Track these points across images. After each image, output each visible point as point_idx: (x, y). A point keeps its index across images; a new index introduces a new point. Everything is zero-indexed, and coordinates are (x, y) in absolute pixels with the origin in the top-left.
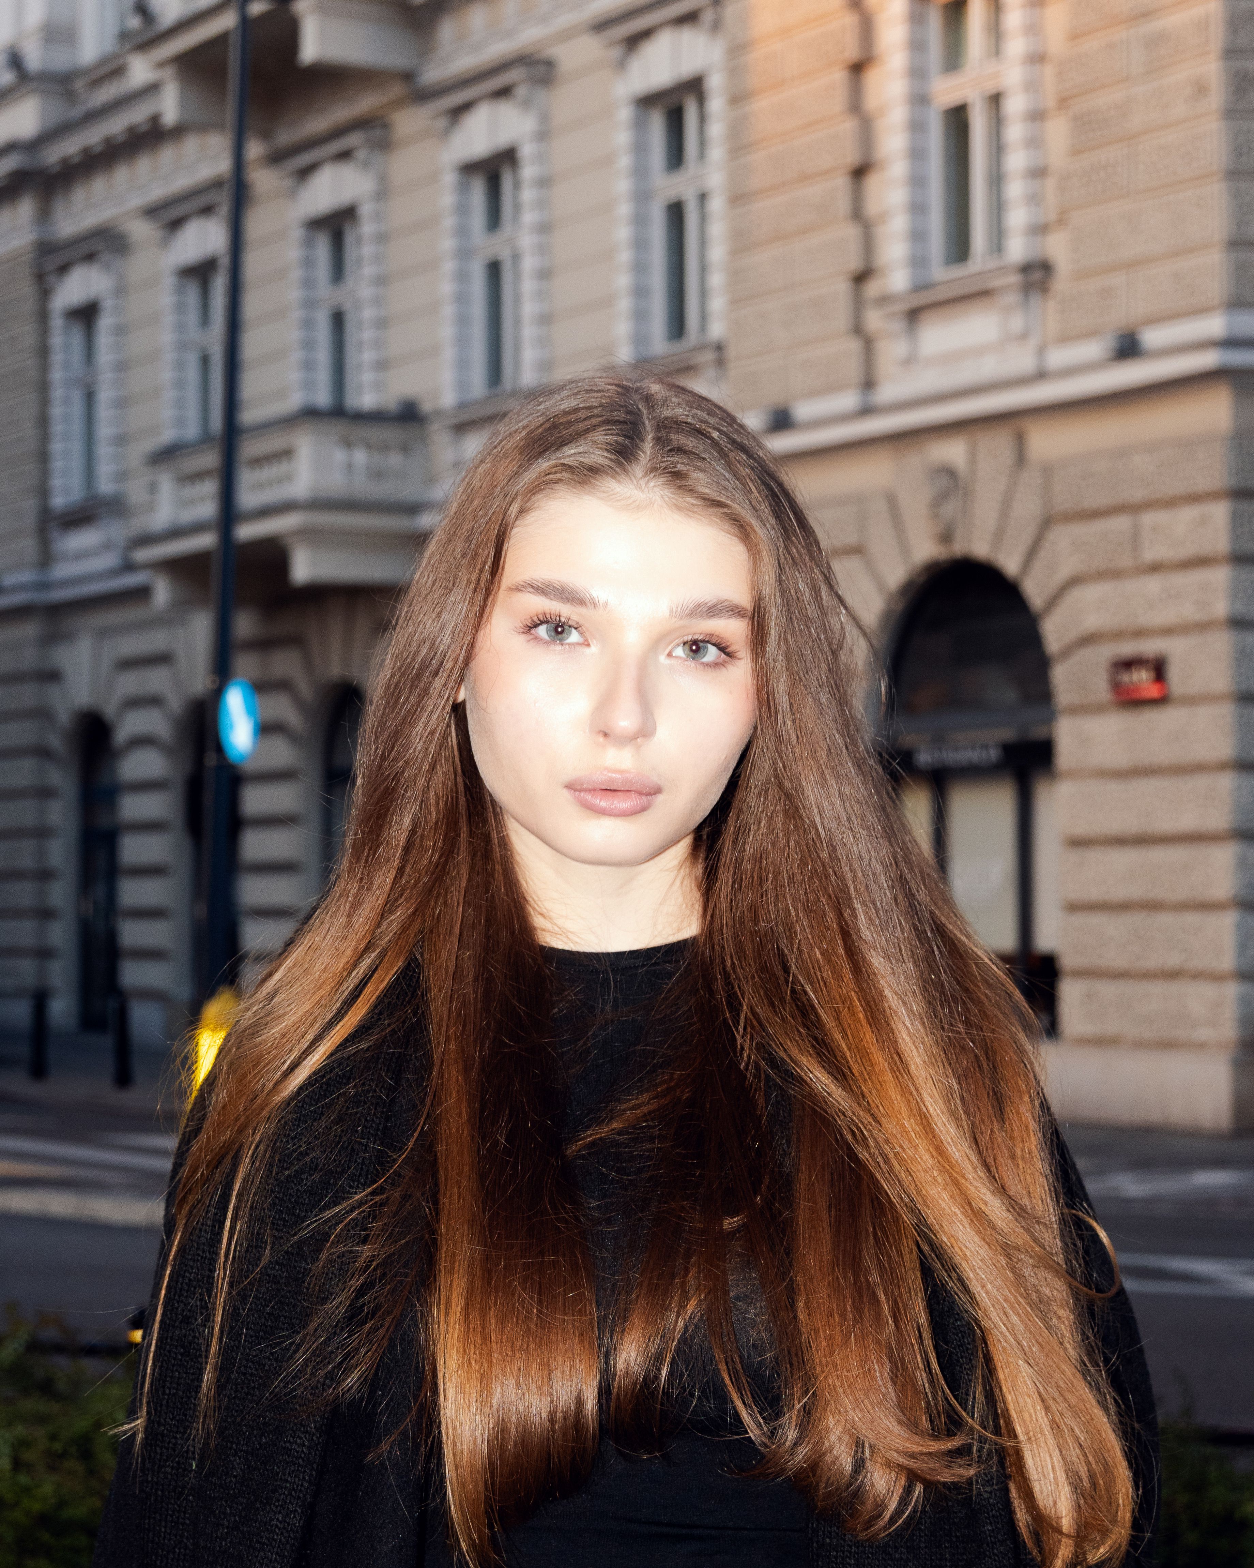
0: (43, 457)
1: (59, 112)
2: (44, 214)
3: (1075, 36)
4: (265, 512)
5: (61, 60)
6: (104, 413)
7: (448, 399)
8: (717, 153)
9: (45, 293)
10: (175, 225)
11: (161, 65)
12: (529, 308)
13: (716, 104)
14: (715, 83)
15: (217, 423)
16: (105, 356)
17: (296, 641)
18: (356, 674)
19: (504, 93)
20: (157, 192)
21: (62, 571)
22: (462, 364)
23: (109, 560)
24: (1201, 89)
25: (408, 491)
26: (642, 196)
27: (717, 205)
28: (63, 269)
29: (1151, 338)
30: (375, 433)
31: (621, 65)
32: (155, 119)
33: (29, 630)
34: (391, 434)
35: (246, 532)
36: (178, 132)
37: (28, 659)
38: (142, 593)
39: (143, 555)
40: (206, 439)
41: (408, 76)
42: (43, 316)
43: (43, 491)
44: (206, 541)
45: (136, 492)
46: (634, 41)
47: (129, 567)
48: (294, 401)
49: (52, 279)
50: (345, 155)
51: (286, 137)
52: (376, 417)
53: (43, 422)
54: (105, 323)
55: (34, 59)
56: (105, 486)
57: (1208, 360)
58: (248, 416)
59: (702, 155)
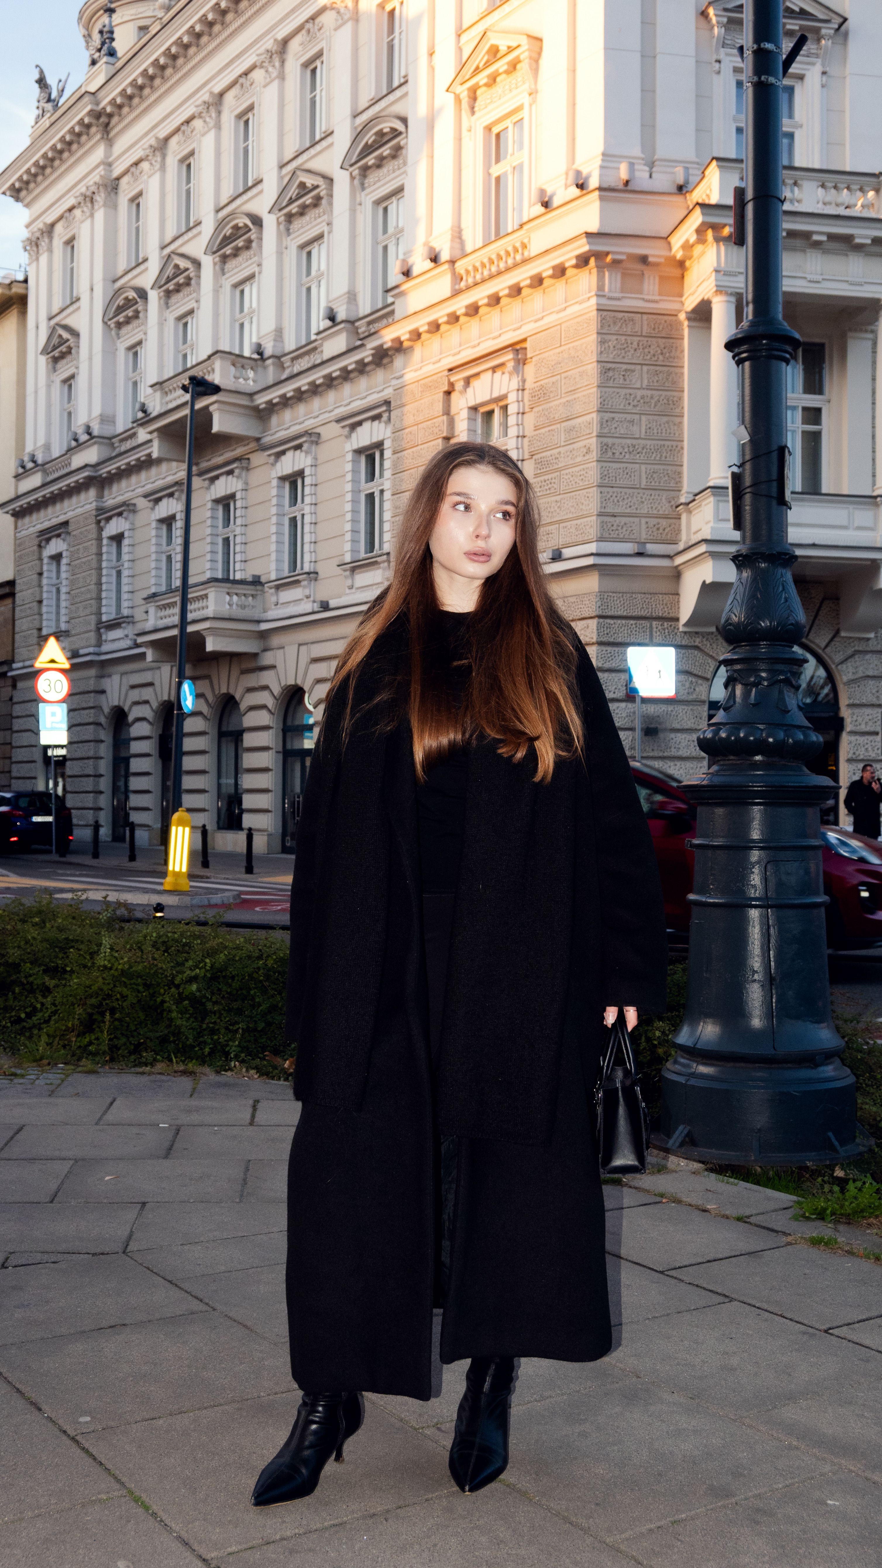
0: (99, 599)
1: (107, 453)
2: (100, 496)
3: (537, 428)
4: (195, 622)
5: (108, 431)
6: (124, 580)
7: (273, 576)
8: (387, 474)
9: (101, 529)
10: (157, 501)
11: (151, 433)
12: (307, 538)
13: (387, 454)
14: (387, 444)
15: (177, 583)
16: (125, 557)
17: (207, 677)
18: (231, 691)
19: (299, 447)
20: (149, 487)
21: (105, 648)
22: (279, 561)
23: (128, 643)
24: (589, 451)
25: (256, 614)
26: (356, 492)
27: (387, 495)
28: (108, 519)
29: (567, 553)
30: (241, 589)
31: (348, 437)
32: (149, 455)
33: (92, 672)
34: (249, 589)
35: (190, 629)
36: (159, 461)
37: (91, 685)
38: (143, 656)
39: (140, 640)
40: (170, 591)
41: (258, 440)
42: (100, 539)
43: (99, 614)
44: (175, 632)
45: (139, 614)
46: (354, 427)
47: (137, 645)
48: (208, 575)
49: (102, 524)
50: (230, 473)
51: (204, 465)
52: (242, 582)
53: (99, 584)
54: (126, 542)
55: (96, 430)
56: (125, 612)
57: (590, 561)
58: (191, 581)
59: (381, 476)
